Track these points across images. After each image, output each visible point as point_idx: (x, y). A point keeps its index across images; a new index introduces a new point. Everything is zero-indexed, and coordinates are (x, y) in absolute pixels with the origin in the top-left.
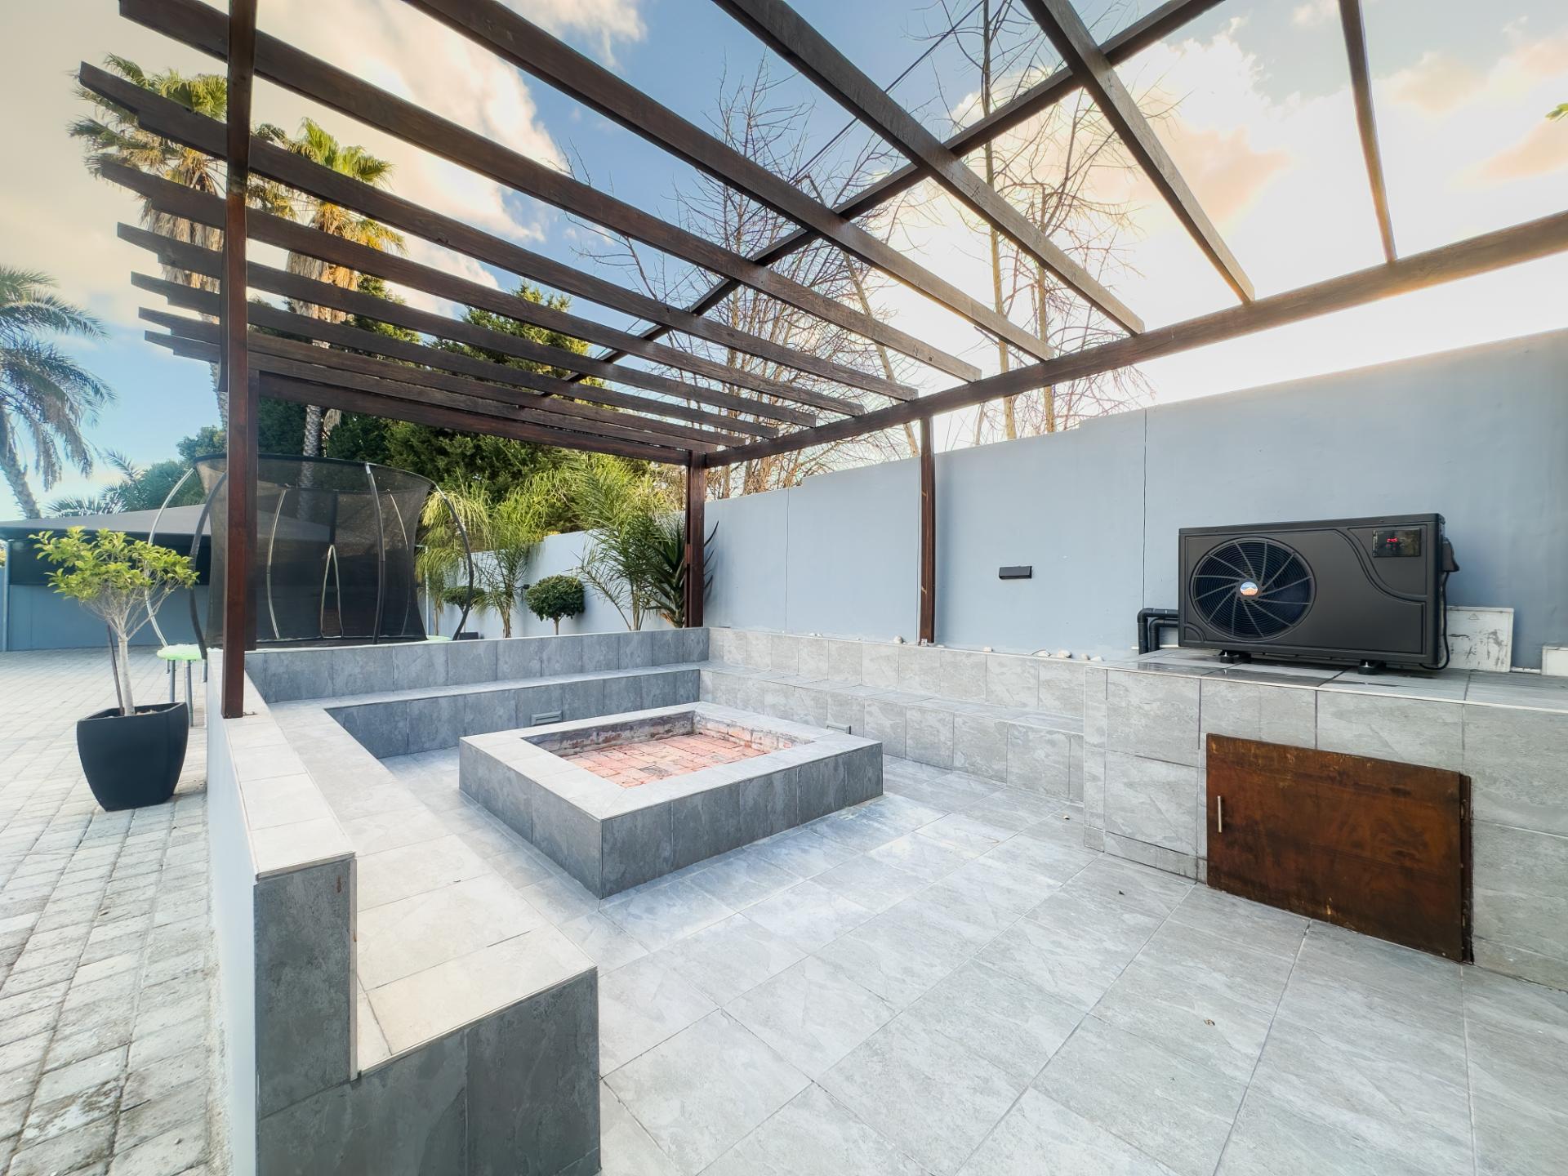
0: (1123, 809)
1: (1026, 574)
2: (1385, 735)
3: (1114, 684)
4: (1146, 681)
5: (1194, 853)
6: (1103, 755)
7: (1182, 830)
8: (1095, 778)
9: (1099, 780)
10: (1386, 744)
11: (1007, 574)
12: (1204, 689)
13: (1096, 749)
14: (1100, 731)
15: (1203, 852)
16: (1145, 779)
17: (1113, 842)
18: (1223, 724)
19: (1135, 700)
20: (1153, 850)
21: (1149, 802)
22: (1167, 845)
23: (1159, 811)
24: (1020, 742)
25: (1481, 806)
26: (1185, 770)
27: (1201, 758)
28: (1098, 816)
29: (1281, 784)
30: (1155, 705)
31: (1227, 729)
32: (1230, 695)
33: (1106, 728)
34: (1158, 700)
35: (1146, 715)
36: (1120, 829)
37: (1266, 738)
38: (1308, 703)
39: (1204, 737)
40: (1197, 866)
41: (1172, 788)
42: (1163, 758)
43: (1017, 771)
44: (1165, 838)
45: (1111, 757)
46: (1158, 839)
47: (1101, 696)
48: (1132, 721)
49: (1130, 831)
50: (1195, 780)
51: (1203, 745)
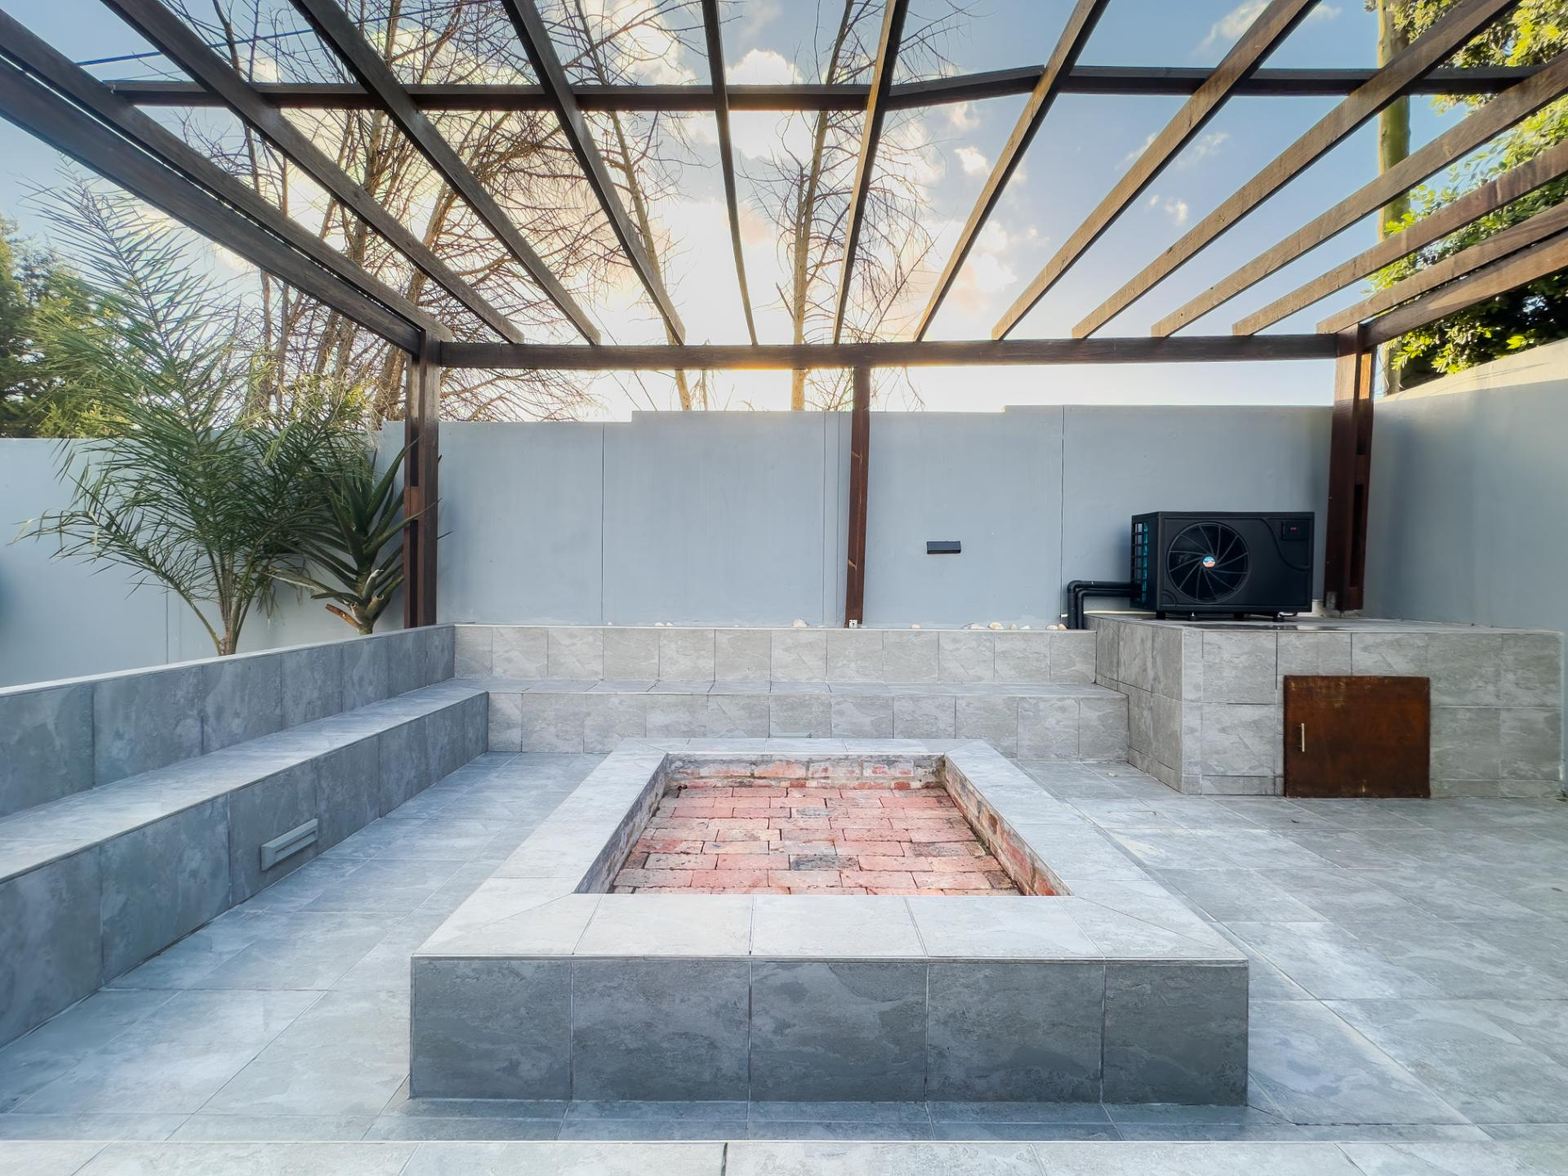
0: (1217, 752)
1: (954, 549)
2: (1389, 659)
3: (1209, 644)
4: (1235, 638)
5: (1272, 774)
6: (1200, 708)
7: (1263, 758)
8: (1192, 731)
9: (1196, 731)
10: (1389, 665)
11: (935, 549)
12: (1280, 640)
13: (1194, 704)
14: (1197, 687)
15: (1280, 771)
16: (1236, 722)
17: (1209, 783)
18: (1293, 666)
19: (1226, 656)
20: (1241, 781)
21: (1238, 740)
22: (1252, 773)
23: (1246, 747)
24: (1031, 713)
25: (1436, 698)
26: (1266, 708)
27: (1278, 696)
28: (1196, 764)
29: (1336, 705)
30: (1243, 658)
31: (1296, 669)
32: (1298, 643)
33: (1202, 684)
34: (1245, 653)
35: (1235, 668)
36: (1214, 770)
37: (1323, 673)
38: (1347, 643)
39: (1280, 679)
40: (1275, 784)
41: (1256, 725)
42: (1249, 701)
43: (1027, 743)
44: (1251, 768)
45: (1207, 709)
46: (1245, 771)
47: (1198, 656)
48: (1225, 674)
49: (1222, 769)
50: (1274, 715)
51: (1280, 686)
